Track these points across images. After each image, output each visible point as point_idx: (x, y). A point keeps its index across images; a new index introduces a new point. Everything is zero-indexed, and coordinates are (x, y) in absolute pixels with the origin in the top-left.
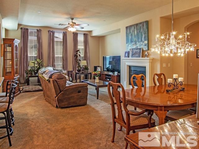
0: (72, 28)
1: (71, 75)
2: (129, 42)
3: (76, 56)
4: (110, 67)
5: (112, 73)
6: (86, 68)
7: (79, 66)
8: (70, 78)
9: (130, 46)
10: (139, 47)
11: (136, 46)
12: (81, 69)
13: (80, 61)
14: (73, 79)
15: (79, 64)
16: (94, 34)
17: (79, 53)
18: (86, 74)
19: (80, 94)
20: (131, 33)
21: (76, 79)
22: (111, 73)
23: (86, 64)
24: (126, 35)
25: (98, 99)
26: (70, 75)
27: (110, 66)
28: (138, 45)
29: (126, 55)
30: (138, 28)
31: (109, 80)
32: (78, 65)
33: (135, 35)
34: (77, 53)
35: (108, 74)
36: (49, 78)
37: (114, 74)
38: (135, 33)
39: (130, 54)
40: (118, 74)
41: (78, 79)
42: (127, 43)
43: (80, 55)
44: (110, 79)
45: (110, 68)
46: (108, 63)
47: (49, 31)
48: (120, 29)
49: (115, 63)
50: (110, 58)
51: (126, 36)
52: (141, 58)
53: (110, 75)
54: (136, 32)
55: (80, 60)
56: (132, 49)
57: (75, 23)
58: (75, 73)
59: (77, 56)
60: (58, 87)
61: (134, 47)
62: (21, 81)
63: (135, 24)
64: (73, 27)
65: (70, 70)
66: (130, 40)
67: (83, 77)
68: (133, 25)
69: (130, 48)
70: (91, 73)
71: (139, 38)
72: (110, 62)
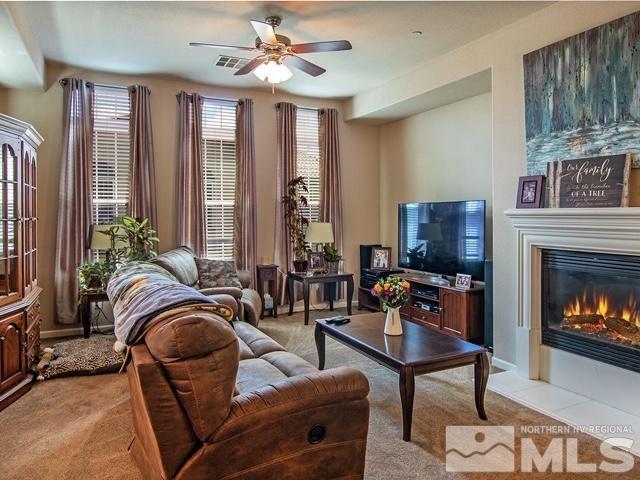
0: (272, 64)
1: (272, 283)
2: (546, 130)
3: (289, 204)
4: (424, 249)
5: (440, 276)
6: (330, 255)
7: (303, 246)
8: (267, 296)
9: (547, 147)
10: (606, 153)
11: (589, 146)
12: (309, 257)
13: (305, 226)
14: (277, 303)
15: (301, 238)
16: (361, 110)
17: (300, 192)
18: (328, 281)
19: (321, 445)
20: (555, 80)
21: (290, 301)
22: (436, 280)
23: (330, 240)
24: (527, 94)
25: (407, 437)
26: (266, 285)
27: (420, 247)
28: (600, 143)
29: (529, 195)
30: (600, 51)
31: (428, 308)
32: (300, 240)
33: (580, 92)
34: (293, 192)
35: (423, 281)
36: (128, 343)
37: (452, 284)
38: (578, 80)
39: (554, 191)
40: (472, 286)
41: (298, 300)
42: (529, 136)
43: (304, 200)
44: (436, 304)
45: (421, 254)
46: (412, 230)
47: (179, 97)
48: (488, 72)
49: (443, 232)
50: (420, 210)
51: (528, 102)
52: (625, 210)
53: (435, 289)
54: (585, 74)
55: (305, 221)
56: (565, 163)
57: (286, 41)
58: (285, 277)
59: (295, 202)
60: (178, 416)
61: (577, 152)
62: (61, 314)
63: (582, 35)
64: (276, 60)
65: (265, 264)
66: (547, 121)
67: (318, 292)
68: (567, 40)
69: (550, 159)
70: (348, 278)
71: (607, 102)
72: (422, 227)
